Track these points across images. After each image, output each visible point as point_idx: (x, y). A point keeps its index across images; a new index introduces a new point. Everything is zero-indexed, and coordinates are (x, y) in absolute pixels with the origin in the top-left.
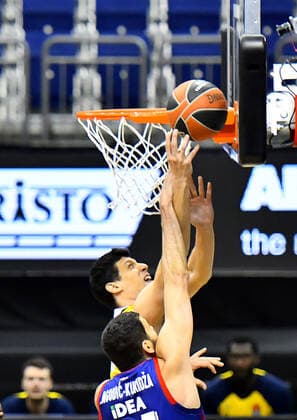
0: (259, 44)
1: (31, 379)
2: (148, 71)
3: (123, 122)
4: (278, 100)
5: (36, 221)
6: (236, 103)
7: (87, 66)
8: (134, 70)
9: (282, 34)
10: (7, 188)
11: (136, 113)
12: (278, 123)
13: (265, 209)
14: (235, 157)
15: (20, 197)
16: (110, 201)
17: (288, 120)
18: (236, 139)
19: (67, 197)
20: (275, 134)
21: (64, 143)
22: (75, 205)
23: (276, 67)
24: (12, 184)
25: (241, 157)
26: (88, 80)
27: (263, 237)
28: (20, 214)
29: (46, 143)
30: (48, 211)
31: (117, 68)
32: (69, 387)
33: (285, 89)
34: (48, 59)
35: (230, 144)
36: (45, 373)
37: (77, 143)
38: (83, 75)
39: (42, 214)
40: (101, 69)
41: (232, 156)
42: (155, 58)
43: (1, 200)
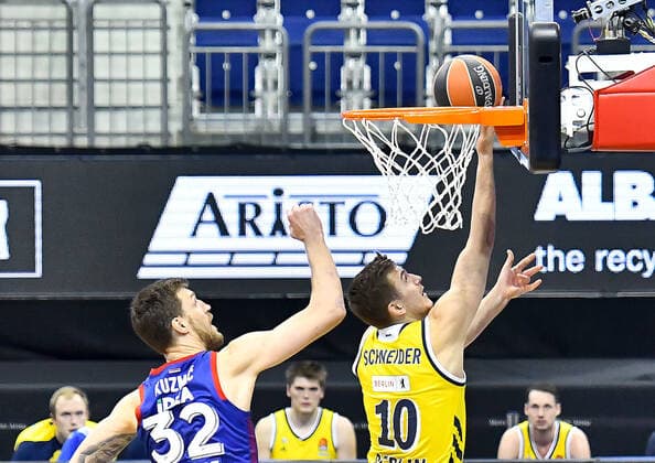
0: (552, 33)
2: (427, 62)
3: (397, 122)
4: (574, 97)
6: (526, 100)
7: (355, 56)
8: (409, 60)
9: (578, 22)
11: (411, 112)
12: (575, 123)
13: (561, 219)
14: (525, 162)
15: (278, 207)
17: (585, 119)
18: (526, 142)
19: (332, 207)
20: (571, 136)
21: (329, 145)
22: (342, 216)
23: (572, 59)
24: (270, 193)
25: (531, 163)
26: (356, 71)
27: (559, 253)
28: (278, 227)
29: (310, 145)
31: (391, 57)
33: (582, 84)
34: (310, 49)
35: (519, 148)
37: (345, 145)
38: (350, 66)
40: (372, 60)
41: (522, 162)
42: (433, 46)
43: (258, 211)
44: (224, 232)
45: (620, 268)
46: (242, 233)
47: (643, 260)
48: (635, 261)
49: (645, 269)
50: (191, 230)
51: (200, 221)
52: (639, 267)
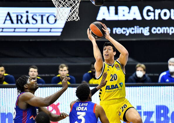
1: (32, 71)
5: (33, 23)
10: (23, 13)
13: (104, 20)
14: (94, 3)
16: (55, 17)
22: (45, 18)
24: (25, 12)
28: (27, 22)
30: (36, 21)
32: (43, 75)
36: (36, 70)
39: (35, 22)
41: (93, 3)
43: (22, 17)
44: (12, 22)
45: (120, 33)
46: (17, 23)
47: (126, 31)
48: (124, 31)
49: (126, 33)
50: (4, 22)
51: (6, 20)
52: (125, 33)
